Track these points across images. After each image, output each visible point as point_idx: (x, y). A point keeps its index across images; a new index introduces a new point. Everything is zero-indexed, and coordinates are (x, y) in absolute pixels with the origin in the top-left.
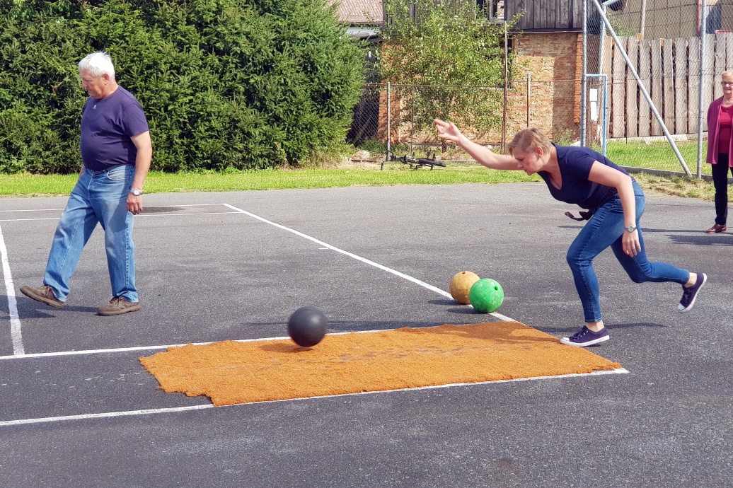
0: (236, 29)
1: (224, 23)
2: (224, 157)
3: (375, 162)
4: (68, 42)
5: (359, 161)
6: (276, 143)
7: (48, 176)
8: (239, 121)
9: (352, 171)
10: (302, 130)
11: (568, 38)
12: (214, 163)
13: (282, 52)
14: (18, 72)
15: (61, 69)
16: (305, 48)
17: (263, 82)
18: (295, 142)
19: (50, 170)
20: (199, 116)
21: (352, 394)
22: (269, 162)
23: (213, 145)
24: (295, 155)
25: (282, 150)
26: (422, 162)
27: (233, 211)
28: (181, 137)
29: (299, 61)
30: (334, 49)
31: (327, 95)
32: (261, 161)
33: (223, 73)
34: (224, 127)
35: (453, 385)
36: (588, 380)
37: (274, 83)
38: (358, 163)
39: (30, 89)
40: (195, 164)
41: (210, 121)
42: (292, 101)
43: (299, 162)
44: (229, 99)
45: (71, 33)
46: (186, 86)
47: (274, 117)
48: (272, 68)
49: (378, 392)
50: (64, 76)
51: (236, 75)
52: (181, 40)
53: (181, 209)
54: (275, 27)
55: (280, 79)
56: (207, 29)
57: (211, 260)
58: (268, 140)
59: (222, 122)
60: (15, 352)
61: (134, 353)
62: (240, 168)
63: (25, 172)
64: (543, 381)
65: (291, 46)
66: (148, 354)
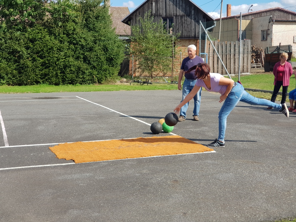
0: (80, 36)
1: (76, 34)
2: (76, 80)
3: (128, 82)
4: (21, 40)
5: (122, 82)
6: (94, 75)
7: (14, 86)
8: (81, 68)
9: (120, 86)
10: (103, 71)
11: (194, 41)
12: (72, 82)
13: (96, 44)
14: (4, 50)
15: (19, 49)
16: (104, 43)
17: (89, 54)
18: (101, 75)
19: (15, 84)
20: (67, 66)
21: (123, 159)
22: (91, 82)
23: (72, 76)
24: (100, 80)
25: (96, 78)
26: (144, 83)
27: (79, 98)
28: (61, 73)
29: (102, 47)
30: (114, 43)
31: (112, 59)
32: (88, 82)
33: (76, 51)
34: (76, 70)
35: (157, 156)
36: (202, 154)
37: (93, 55)
38: (122, 83)
39: (8, 56)
40: (65, 83)
41: (71, 68)
42: (99, 61)
43: (102, 82)
44: (78, 60)
45: (23, 37)
46: (62, 56)
47: (93, 67)
48: (93, 50)
49: (132, 158)
50: (20, 52)
51: (80, 52)
52: (61, 40)
53: (61, 98)
54: (94, 36)
55: (95, 53)
56: (70, 36)
57: (72, 115)
58: (91, 74)
59: (75, 68)
60: (5, 145)
61: (47, 146)
62: (81, 84)
63: (6, 85)
64: (187, 155)
65: (99, 42)
66: (52, 146)
